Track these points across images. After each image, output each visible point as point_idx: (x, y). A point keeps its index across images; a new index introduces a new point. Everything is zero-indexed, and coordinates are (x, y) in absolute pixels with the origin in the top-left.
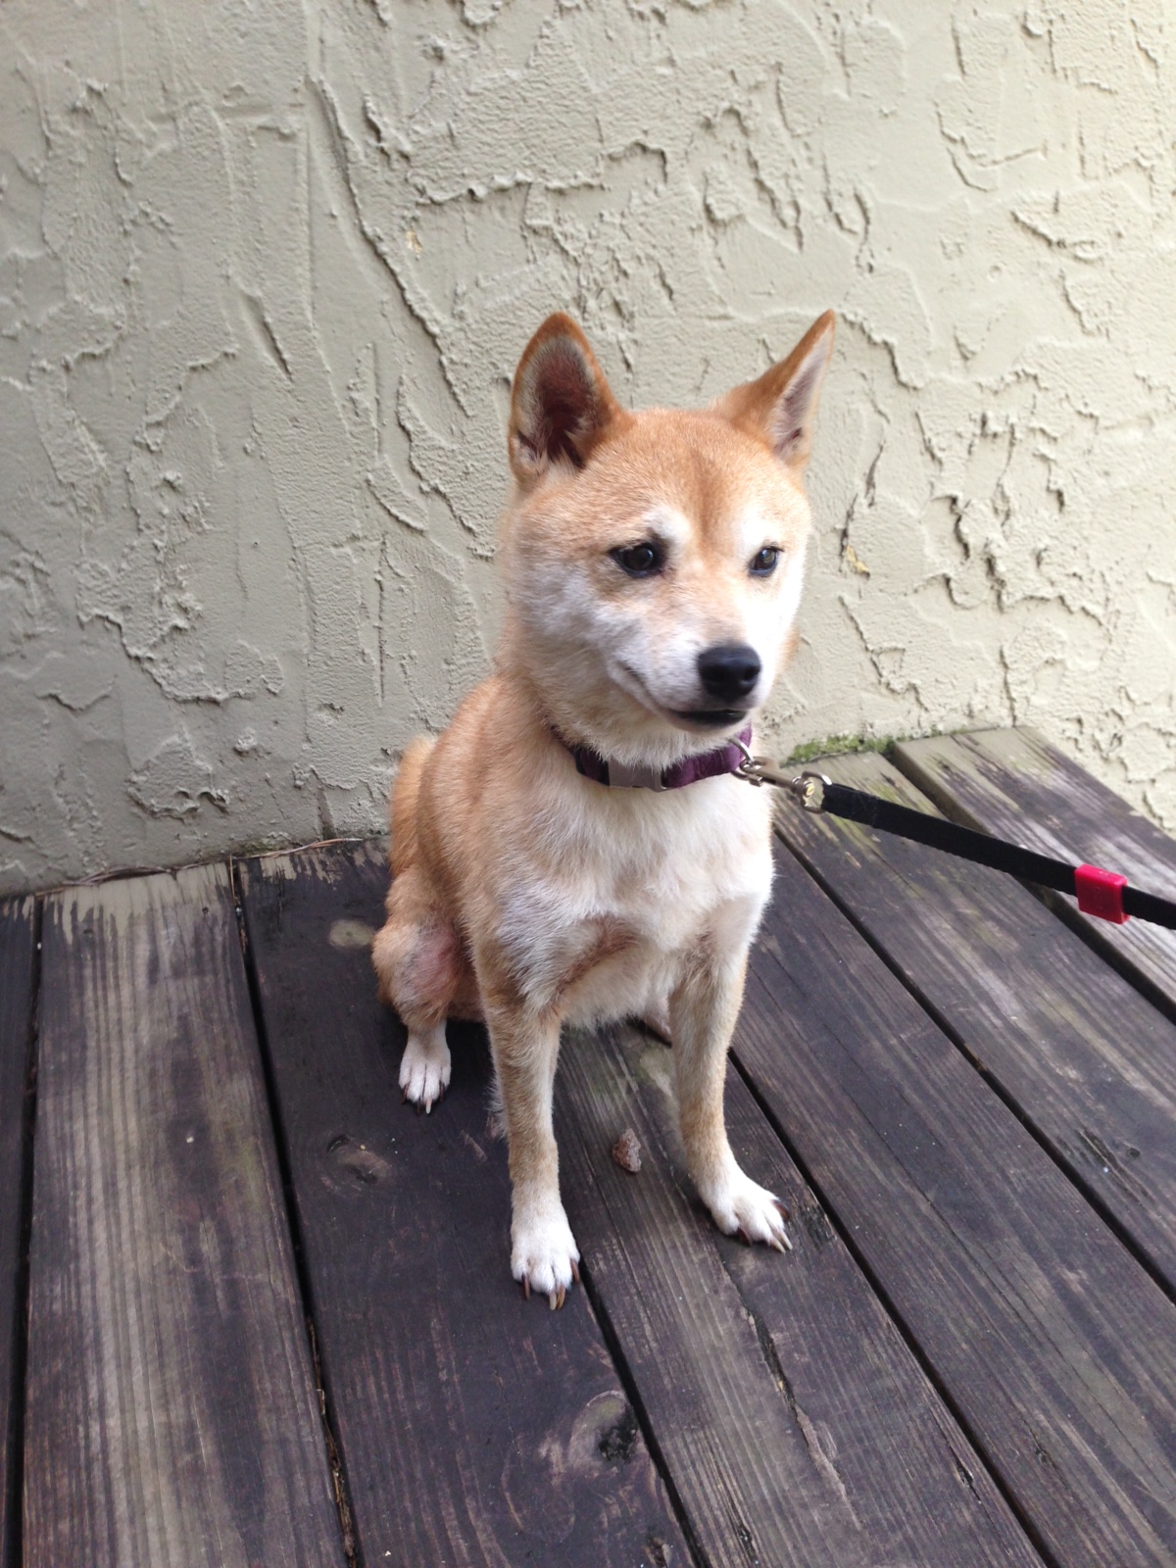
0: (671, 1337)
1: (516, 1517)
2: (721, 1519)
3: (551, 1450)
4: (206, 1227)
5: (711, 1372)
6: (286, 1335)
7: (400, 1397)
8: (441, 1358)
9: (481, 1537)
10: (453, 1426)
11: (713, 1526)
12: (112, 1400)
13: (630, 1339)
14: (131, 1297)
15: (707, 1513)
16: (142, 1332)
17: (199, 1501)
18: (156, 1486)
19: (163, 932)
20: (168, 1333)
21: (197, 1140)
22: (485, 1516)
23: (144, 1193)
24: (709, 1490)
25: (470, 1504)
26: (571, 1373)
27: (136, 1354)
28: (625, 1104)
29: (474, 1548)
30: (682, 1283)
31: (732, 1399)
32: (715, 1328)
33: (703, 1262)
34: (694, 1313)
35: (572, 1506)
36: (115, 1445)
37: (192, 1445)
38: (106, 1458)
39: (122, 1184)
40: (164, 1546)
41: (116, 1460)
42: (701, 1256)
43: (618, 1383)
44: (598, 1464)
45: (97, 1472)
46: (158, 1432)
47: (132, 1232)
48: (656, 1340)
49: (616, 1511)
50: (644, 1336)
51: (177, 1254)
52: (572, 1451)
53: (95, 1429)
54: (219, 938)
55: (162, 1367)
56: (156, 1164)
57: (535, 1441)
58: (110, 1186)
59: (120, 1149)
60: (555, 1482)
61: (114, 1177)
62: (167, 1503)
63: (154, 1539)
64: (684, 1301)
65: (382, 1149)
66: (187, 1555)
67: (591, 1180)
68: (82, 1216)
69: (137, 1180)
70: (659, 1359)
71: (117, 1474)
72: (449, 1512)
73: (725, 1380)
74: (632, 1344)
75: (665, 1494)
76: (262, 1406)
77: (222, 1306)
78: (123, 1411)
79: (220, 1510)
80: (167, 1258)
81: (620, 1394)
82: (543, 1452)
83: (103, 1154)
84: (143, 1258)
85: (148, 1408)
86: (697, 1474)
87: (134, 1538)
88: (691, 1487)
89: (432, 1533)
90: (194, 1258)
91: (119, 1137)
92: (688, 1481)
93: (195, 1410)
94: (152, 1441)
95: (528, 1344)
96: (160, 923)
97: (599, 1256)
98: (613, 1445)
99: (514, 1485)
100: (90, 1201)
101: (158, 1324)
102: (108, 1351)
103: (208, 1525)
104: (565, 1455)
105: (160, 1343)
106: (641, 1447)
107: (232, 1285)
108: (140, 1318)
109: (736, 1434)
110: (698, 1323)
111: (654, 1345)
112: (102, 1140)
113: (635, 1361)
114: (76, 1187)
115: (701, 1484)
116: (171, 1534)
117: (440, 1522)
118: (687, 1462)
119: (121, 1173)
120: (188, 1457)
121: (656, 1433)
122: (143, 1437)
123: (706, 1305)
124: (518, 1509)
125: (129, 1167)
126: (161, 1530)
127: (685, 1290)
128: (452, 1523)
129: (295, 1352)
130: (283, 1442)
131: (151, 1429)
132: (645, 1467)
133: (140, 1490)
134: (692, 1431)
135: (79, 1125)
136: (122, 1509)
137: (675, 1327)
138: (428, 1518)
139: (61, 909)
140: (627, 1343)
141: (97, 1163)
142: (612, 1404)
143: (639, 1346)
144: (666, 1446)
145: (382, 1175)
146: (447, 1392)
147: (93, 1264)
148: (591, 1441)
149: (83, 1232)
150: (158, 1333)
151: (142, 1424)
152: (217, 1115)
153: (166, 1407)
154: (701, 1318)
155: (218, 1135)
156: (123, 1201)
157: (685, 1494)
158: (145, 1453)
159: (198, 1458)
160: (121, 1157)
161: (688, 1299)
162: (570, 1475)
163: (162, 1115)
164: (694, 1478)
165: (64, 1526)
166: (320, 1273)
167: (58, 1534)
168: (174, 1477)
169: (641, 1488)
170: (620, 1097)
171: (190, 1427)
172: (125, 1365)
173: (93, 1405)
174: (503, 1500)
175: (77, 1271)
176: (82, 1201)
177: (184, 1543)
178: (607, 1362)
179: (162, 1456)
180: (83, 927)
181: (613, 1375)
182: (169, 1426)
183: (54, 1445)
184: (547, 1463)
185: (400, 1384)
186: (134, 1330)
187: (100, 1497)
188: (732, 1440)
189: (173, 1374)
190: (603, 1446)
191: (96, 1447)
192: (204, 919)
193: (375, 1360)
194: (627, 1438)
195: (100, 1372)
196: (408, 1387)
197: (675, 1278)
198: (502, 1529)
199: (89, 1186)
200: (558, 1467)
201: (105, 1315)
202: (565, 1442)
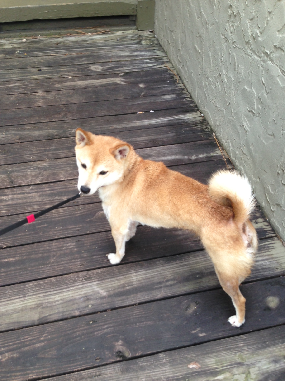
0: (143, 369)
1: (108, 336)
2: (102, 372)
3: (120, 342)
4: (175, 282)
5: (134, 375)
6: (149, 297)
7: (134, 317)
8: (142, 323)
9: (106, 330)
10: (127, 326)
11: (101, 370)
12: (138, 273)
13: (143, 360)
14: (159, 272)
15: (104, 369)
16: (151, 276)
17: (119, 288)
18: (122, 282)
19: (267, 261)
20: (151, 279)
21: (197, 277)
22: (110, 331)
23: (183, 271)
24: (108, 371)
25: (112, 328)
26: (136, 347)
27: (147, 275)
29: (104, 329)
30: (156, 373)
31: (127, 379)
32: (144, 378)
33: (161, 379)
34: (148, 374)
35: (109, 345)
36: (130, 275)
37: (129, 286)
38: (128, 274)
39: (186, 267)
40: (112, 284)
41: (127, 276)
42: (163, 378)
43: (132, 356)
44: (116, 350)
45: (125, 273)
46: (132, 281)
47: (174, 270)
49: (107, 353)
50: (143, 363)
51: (168, 278)
52: (119, 346)
53: (133, 272)
55: (144, 279)
56: (191, 272)
57: (122, 340)
58: (186, 265)
59: (195, 265)
60: (114, 343)
61: (188, 265)
62: (119, 284)
64: (151, 373)
65: (195, 312)
66: (110, 287)
68: (178, 262)
69: (187, 269)
70: (137, 365)
71: (125, 276)
72: (111, 325)
73: (131, 378)
74: (141, 360)
75: (108, 362)
76: (135, 295)
77: (156, 287)
78: (136, 275)
79: (117, 291)
80: (167, 277)
81: (130, 356)
83: (193, 263)
84: (167, 273)
85: (136, 279)
86: (112, 369)
87: (114, 280)
89: (108, 322)
90: (167, 281)
91: (198, 264)
93: (135, 285)
94: (131, 280)
95: (143, 340)
97: (164, 356)
98: (120, 354)
99: (113, 336)
100: (182, 263)
101: (153, 277)
102: (148, 271)
103: (114, 290)
105: (149, 278)
106: (119, 359)
107: (161, 287)
108: (155, 275)
109: (119, 378)
110: (145, 375)
111: (141, 365)
112: (197, 262)
113: (137, 360)
114: (185, 260)
115: (110, 369)
116: (113, 285)
117: (110, 323)
118: (114, 367)
119: (188, 266)
120: (127, 285)
121: (121, 363)
123: (150, 377)
124: (110, 336)
125: (190, 267)
126: (114, 283)
127: (154, 373)
128: (109, 325)
129: (145, 299)
130: (128, 299)
131: (132, 280)
132: (114, 359)
133: (122, 280)
134: (121, 370)
135: (201, 257)
136: (119, 278)
137: (145, 370)
141: (190, 262)
142: (128, 355)
143: (141, 362)
144: (118, 364)
145: (187, 312)
146: (134, 325)
147: (167, 266)
148: (121, 350)
149: (174, 263)
150: (151, 278)
151: (134, 278)
152: (204, 280)
153: (137, 281)
154: (147, 376)
155: (198, 281)
156: (181, 268)
157: (108, 366)
158: (128, 279)
159: (126, 287)
160: (193, 266)
162: (115, 346)
163: (204, 270)
164: (111, 368)
165: (117, 271)
166: (163, 302)
168: (123, 284)
169: (110, 358)
171: (132, 285)
172: (145, 274)
173: (138, 271)
174: (112, 334)
175: (165, 264)
176: (181, 261)
177: (112, 287)
178: (137, 355)
179: (127, 282)
180: (265, 246)
181: (134, 355)
183: (131, 267)
184: (117, 341)
185: (137, 316)
186: (152, 274)
187: (121, 275)
189: (143, 281)
190: (120, 352)
191: (130, 273)
192: (274, 269)
193: (142, 312)
194: (121, 357)
195: (144, 271)
196: (136, 318)
198: (107, 334)
199: (185, 262)
200: (116, 344)
201: (155, 270)
202: (121, 345)
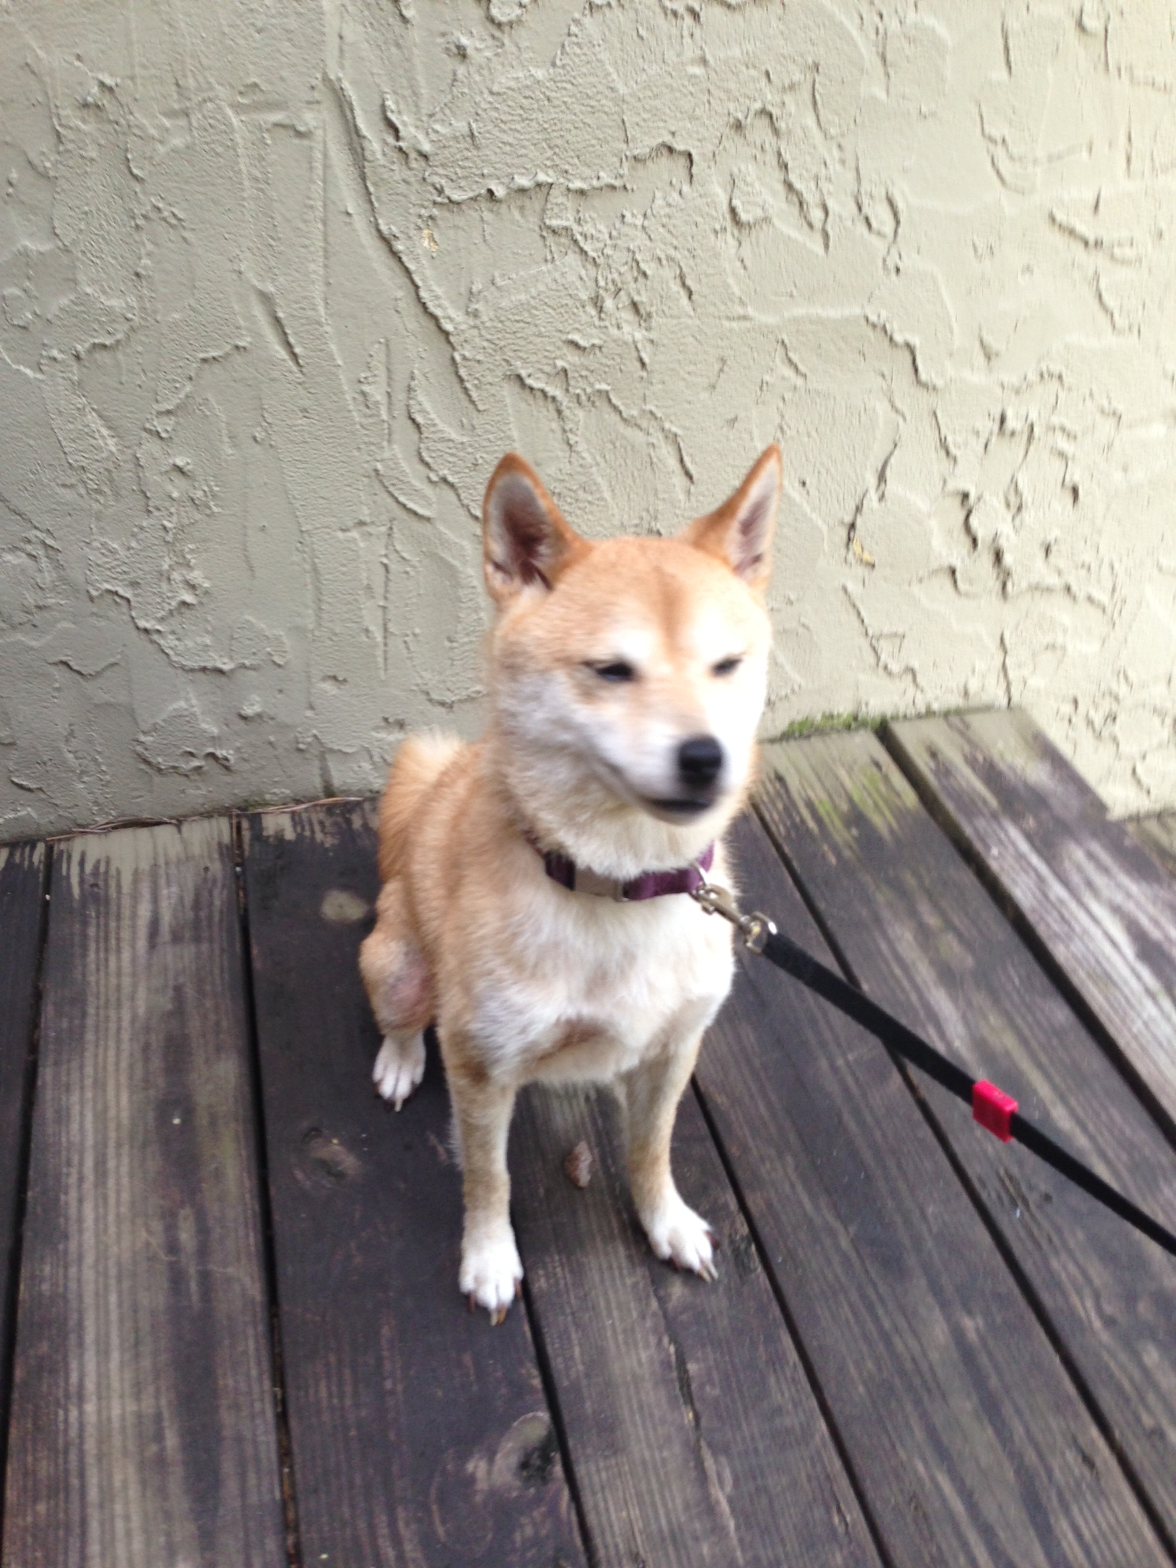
0: (597, 1361)
1: (441, 1530)
2: (621, 1546)
3: (476, 1466)
4: (186, 1213)
5: (629, 1400)
6: (251, 1332)
7: (348, 1402)
8: (387, 1366)
9: (408, 1547)
10: (392, 1436)
11: (612, 1552)
12: (90, 1385)
13: (560, 1360)
14: (113, 1282)
15: (609, 1539)
16: (121, 1320)
17: (162, 1492)
18: (125, 1474)
19: (165, 892)
20: (145, 1324)
21: (184, 1122)
22: (413, 1526)
23: (131, 1176)
24: (613, 1517)
25: (401, 1514)
26: (503, 1391)
27: (115, 1340)
28: (581, 1113)
29: (401, 1557)
30: (613, 1305)
31: (645, 1428)
32: (638, 1354)
33: (635, 1285)
34: (621, 1338)
35: (490, 1523)
36: (91, 1431)
37: (159, 1437)
38: (82, 1443)
39: (111, 1164)
40: (128, 1534)
41: (90, 1446)
42: (634, 1280)
43: (544, 1405)
44: (518, 1483)
45: (73, 1457)
46: (130, 1420)
47: (118, 1215)
48: (584, 1363)
49: (529, 1531)
50: (572, 1358)
51: (157, 1241)
52: (496, 1468)
53: (74, 1414)
54: (217, 903)
55: (137, 1356)
56: (145, 1145)
57: (463, 1457)
58: (100, 1164)
59: (112, 1126)
60: (479, 1498)
61: (104, 1155)
62: (134, 1492)
63: (120, 1525)
64: (613, 1325)
65: (352, 1144)
66: (148, 1542)
67: (542, 1191)
68: (73, 1194)
69: (125, 1160)
70: (584, 1382)
71: (91, 1460)
72: (382, 1520)
73: (641, 1408)
74: (561, 1366)
75: (574, 1518)
76: (224, 1402)
77: (195, 1298)
78: (99, 1398)
79: (180, 1503)
80: (148, 1244)
81: (544, 1415)
82: (470, 1467)
83: (96, 1131)
84: (126, 1243)
85: (122, 1397)
86: (605, 1500)
87: (102, 1524)
88: (598, 1513)
89: (365, 1539)
90: (173, 1247)
91: (112, 1113)
92: (596, 1506)
93: (163, 1402)
94: (123, 1429)
95: (467, 1359)
96: (162, 882)
97: (541, 1272)
98: (533, 1466)
99: (442, 1501)
100: (81, 1179)
101: (135, 1311)
102: (90, 1337)
103: (168, 1516)
104: (489, 1473)
105: (137, 1330)
106: (558, 1470)
107: (205, 1277)
108: (120, 1305)
109: (644, 1463)
110: (623, 1349)
111: (581, 1367)
112: (95, 1115)
113: (563, 1382)
114: (69, 1164)
115: (607, 1510)
116: (136, 1522)
117: (372, 1528)
118: (597, 1487)
119: (111, 1151)
120: (154, 1448)
121: (573, 1457)
122: (116, 1424)
123: (633, 1330)
124: (443, 1522)
125: (119, 1145)
126: (127, 1518)
127: (615, 1313)
128: (383, 1530)
129: (257, 1350)
130: (239, 1439)
131: (123, 1417)
132: (558, 1492)
133: (110, 1476)
134: (606, 1457)
135: (75, 1098)
136: (93, 1494)
137: (602, 1351)
138: (362, 1524)
139: (69, 857)
140: (557, 1364)
141: (90, 1141)
142: (536, 1425)
143: (567, 1368)
144: (581, 1470)
145: (350, 1172)
146: (390, 1402)
147: (80, 1245)
148: (514, 1460)
149: (73, 1211)
150: (136, 1321)
151: (116, 1412)
152: (203, 1096)
153: (137, 1396)
154: (626, 1343)
155: (202, 1119)
156: (111, 1182)
157: (592, 1519)
158: (117, 1441)
159: (163, 1449)
160: (112, 1135)
161: (617, 1324)
162: (493, 1493)
163: (152, 1092)
164: (602, 1505)
165: (41, 1508)
166: (287, 1269)
167: (35, 1514)
168: (141, 1467)
169: (553, 1511)
170: (578, 1105)
171: (158, 1418)
172: (104, 1353)
173: (73, 1389)
174: (429, 1512)
175: (66, 1252)
176: (73, 1180)
177: (146, 1531)
178: (537, 1382)
179: (132, 1447)
180: (91, 880)
181: (541, 1396)
182: (139, 1416)
183: (37, 1428)
184: (472, 1480)
185: (348, 1389)
186: (114, 1316)
187: (75, 1482)
188: (640, 1469)
189: (146, 1363)
190: (524, 1465)
191: (73, 1433)
192: (205, 880)
193: (327, 1365)
194: (547, 1460)
195: (81, 1356)
196: (356, 1393)
197: (608, 1302)
198: (427, 1540)
199: (81, 1164)
200: (482, 1485)
201: (89, 1299)
202: (491, 1461)
